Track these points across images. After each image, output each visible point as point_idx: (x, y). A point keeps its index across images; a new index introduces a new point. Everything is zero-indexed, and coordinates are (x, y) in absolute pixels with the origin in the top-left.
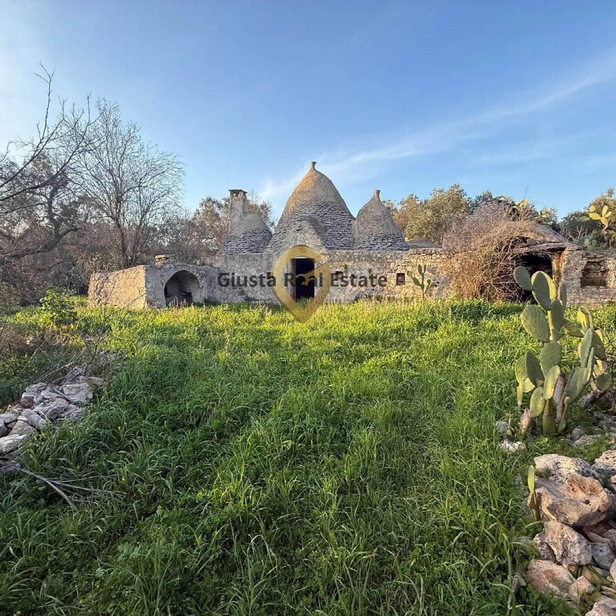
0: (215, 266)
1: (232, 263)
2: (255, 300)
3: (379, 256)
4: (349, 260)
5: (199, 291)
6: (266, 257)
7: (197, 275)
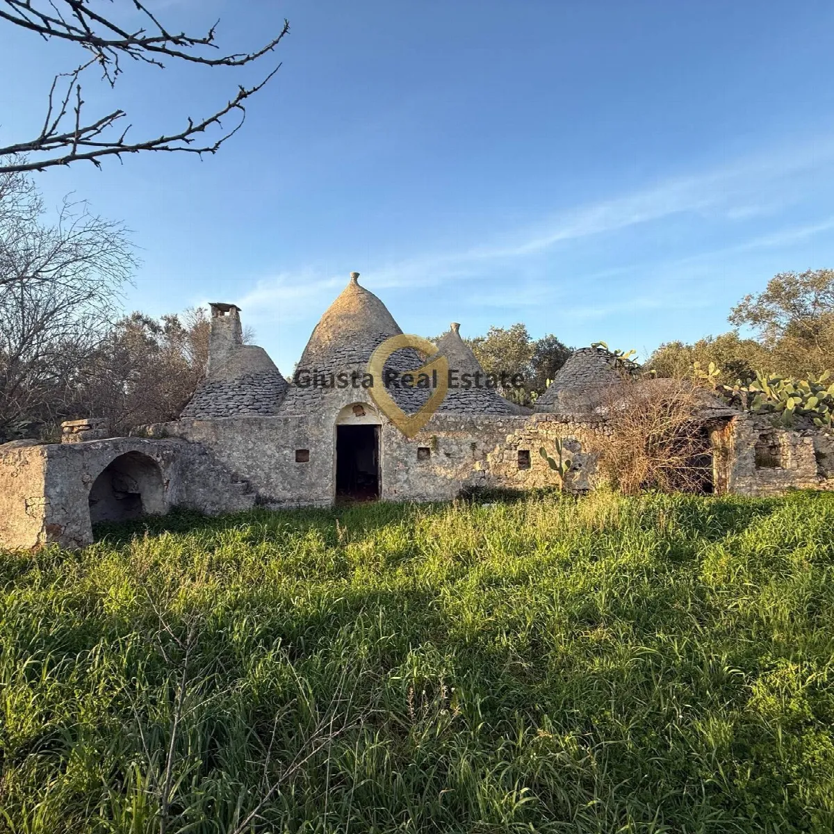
0: (190, 439)
1: (228, 433)
2: (274, 502)
3: (486, 422)
4: (440, 429)
5: (160, 490)
6: (294, 423)
7: (159, 459)
